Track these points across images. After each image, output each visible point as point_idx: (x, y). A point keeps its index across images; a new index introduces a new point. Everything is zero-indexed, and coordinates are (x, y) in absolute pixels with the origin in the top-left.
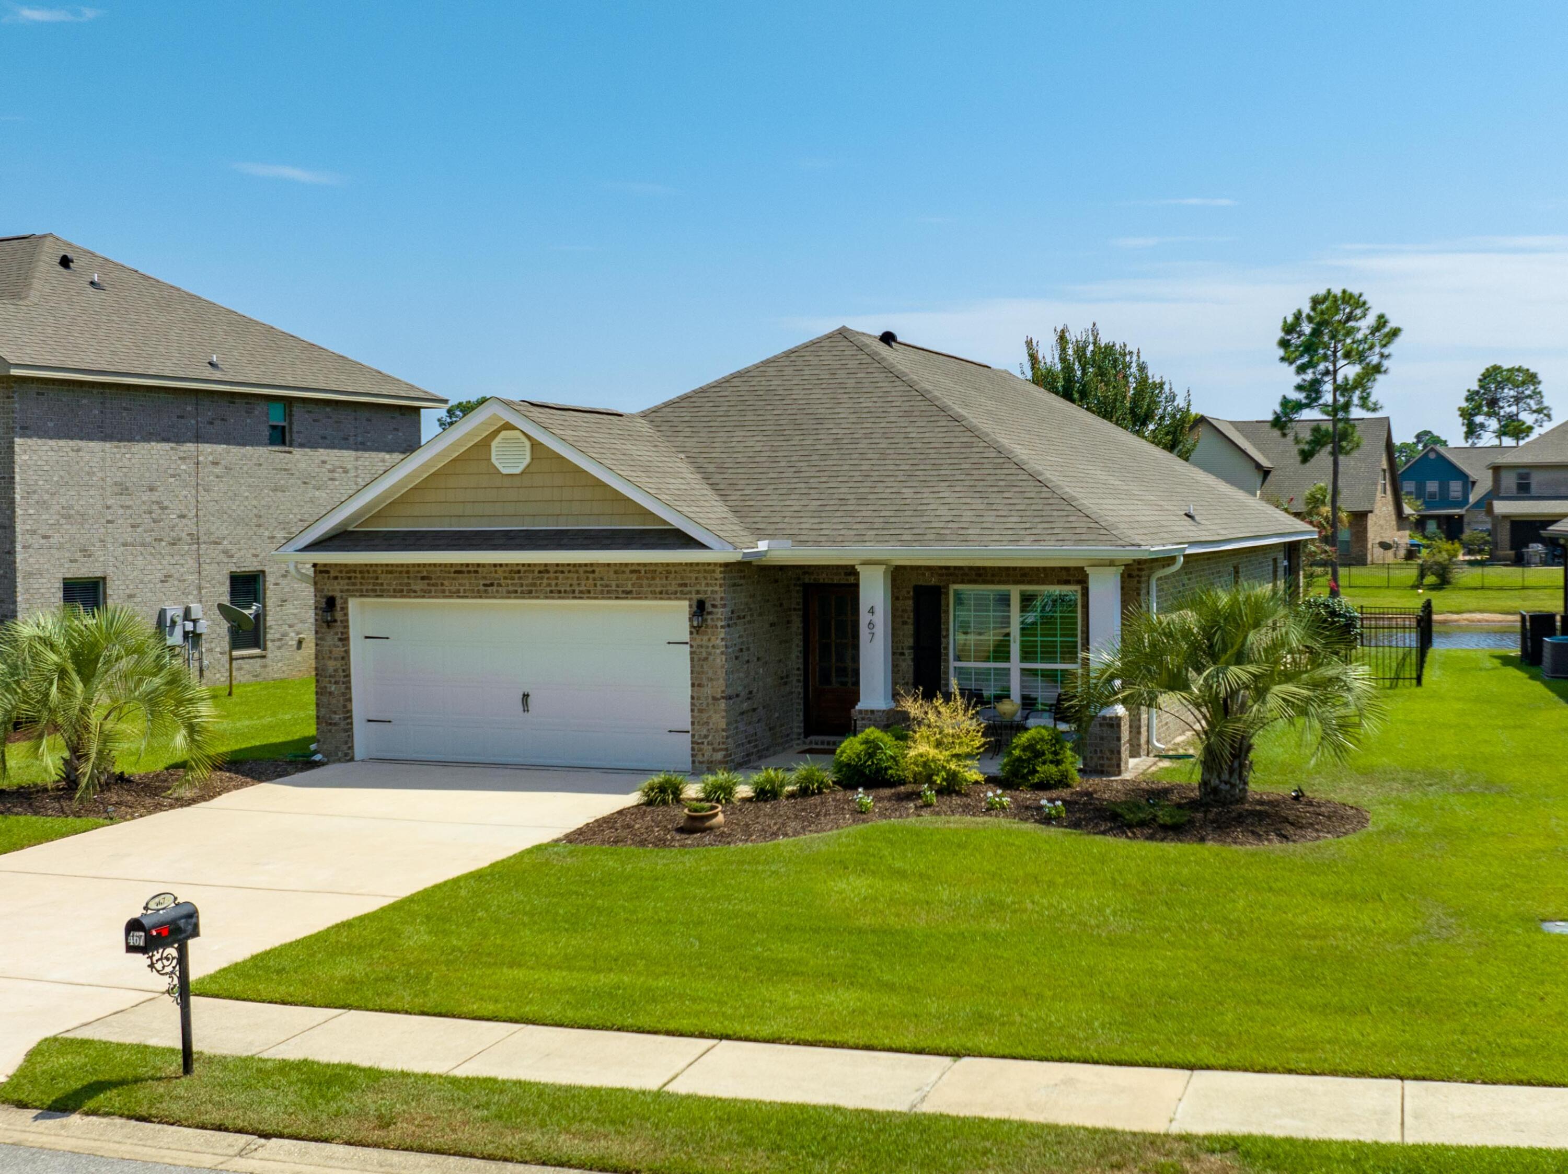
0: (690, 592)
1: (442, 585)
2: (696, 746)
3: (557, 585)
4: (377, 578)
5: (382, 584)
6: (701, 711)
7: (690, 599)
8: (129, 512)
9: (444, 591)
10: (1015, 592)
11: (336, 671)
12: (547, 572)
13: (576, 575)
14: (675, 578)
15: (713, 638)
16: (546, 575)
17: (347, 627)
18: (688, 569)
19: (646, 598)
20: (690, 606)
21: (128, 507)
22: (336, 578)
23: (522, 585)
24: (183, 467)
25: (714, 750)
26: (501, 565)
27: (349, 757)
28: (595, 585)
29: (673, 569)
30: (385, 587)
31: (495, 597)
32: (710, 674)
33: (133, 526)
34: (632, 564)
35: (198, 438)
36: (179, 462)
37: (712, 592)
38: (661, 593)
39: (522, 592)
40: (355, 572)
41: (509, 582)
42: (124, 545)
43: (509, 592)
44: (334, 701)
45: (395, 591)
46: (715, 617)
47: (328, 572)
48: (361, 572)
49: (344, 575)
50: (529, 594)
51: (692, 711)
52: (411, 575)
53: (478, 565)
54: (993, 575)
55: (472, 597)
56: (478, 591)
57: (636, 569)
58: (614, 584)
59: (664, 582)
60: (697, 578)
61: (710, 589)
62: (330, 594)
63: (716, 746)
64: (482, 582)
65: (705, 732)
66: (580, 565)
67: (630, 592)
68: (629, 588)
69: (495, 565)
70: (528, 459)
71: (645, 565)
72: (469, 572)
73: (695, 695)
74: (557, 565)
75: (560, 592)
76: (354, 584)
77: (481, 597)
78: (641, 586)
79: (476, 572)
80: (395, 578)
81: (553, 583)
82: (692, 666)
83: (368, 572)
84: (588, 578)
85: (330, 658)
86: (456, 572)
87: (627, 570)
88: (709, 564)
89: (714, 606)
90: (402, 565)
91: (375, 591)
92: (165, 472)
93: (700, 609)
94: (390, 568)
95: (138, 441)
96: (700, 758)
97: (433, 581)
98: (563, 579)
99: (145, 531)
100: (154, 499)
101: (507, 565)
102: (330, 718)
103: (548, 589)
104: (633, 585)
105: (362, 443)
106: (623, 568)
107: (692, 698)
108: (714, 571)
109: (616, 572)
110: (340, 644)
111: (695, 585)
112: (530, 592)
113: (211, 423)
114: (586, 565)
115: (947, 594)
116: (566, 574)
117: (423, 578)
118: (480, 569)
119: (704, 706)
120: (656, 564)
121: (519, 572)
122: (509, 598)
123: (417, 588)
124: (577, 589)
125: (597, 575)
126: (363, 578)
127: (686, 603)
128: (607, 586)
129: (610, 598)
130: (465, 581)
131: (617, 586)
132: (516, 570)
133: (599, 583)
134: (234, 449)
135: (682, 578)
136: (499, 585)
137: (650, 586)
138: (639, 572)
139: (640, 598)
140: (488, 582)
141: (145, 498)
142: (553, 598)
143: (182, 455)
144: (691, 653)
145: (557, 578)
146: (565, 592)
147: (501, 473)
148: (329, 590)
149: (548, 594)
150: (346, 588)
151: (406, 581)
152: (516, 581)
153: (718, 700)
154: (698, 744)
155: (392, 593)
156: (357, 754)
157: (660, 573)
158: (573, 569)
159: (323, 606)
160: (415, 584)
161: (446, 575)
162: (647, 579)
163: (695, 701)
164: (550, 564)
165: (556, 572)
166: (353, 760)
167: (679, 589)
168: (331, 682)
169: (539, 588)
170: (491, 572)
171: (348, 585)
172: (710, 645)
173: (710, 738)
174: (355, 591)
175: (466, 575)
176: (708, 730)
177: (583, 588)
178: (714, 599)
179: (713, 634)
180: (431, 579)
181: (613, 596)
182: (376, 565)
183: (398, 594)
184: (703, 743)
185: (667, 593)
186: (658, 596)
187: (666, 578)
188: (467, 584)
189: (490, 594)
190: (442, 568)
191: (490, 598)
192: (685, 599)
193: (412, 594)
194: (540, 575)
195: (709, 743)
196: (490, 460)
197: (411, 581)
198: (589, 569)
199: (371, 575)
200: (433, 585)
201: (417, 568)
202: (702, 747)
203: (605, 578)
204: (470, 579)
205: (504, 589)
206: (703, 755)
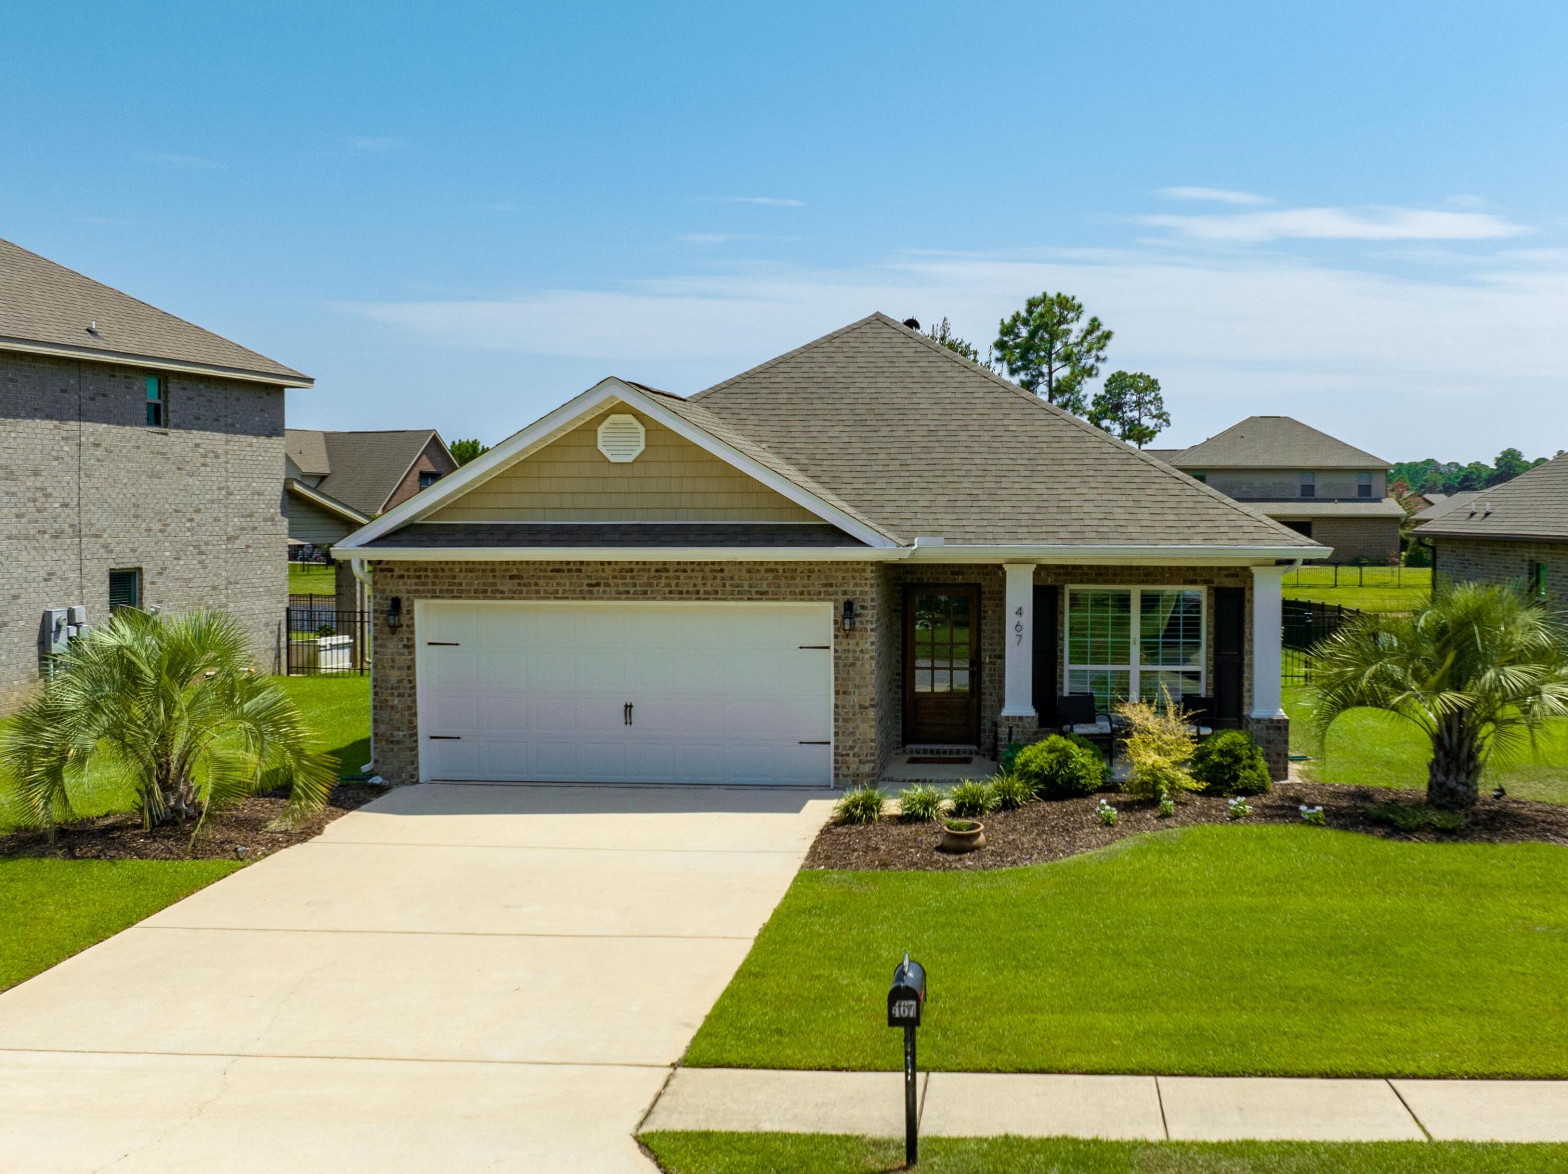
0: (836, 593)
1: (536, 584)
2: (840, 758)
3: (677, 585)
4: (454, 577)
5: (460, 584)
6: (846, 720)
7: (836, 601)
8: (14, 499)
9: (538, 592)
10: (1136, 592)
11: (400, 681)
12: (667, 570)
13: (700, 575)
14: (819, 577)
15: (862, 642)
16: (664, 575)
17: (413, 632)
18: (834, 567)
19: (784, 599)
20: (836, 608)
21: (14, 494)
22: (402, 577)
23: (635, 585)
24: (66, 449)
25: (860, 762)
26: (609, 563)
27: (413, 779)
28: (724, 585)
29: (816, 568)
30: (464, 587)
31: (602, 599)
32: (857, 681)
33: (18, 516)
34: (769, 562)
35: (81, 416)
36: (62, 443)
37: (862, 593)
38: (802, 593)
39: (635, 593)
40: (426, 570)
41: (619, 581)
42: (9, 537)
43: (619, 593)
44: (398, 716)
45: (476, 591)
46: (864, 619)
47: (391, 570)
48: (433, 570)
49: (411, 573)
50: (644, 595)
51: (836, 720)
52: (496, 574)
53: (582, 563)
54: (1115, 575)
55: (573, 599)
56: (581, 592)
57: (772, 568)
58: (746, 583)
59: (806, 581)
60: (843, 578)
61: (860, 589)
62: (394, 595)
63: (863, 757)
64: (586, 582)
65: (850, 743)
66: (706, 563)
67: (766, 593)
68: (764, 588)
69: (602, 563)
70: (642, 447)
71: (783, 563)
72: (570, 571)
73: (840, 703)
74: (679, 563)
75: (681, 592)
76: (424, 584)
77: (584, 598)
78: (779, 586)
79: (579, 570)
80: (477, 578)
81: (673, 582)
82: (837, 672)
83: (443, 570)
84: (715, 578)
85: (393, 667)
86: (552, 571)
87: (762, 568)
88: (859, 563)
89: (863, 607)
90: (486, 563)
91: (447, 591)
92: (49, 454)
93: (848, 610)
94: (471, 566)
95: (23, 418)
96: (844, 771)
97: (523, 582)
98: (686, 578)
99: (29, 522)
100: (38, 484)
101: (617, 563)
102: (392, 735)
103: (667, 589)
104: (769, 585)
105: (233, 425)
106: (758, 567)
107: (836, 706)
108: (864, 570)
109: (749, 571)
110: (406, 651)
111: (841, 585)
112: (645, 593)
113: (93, 399)
114: (713, 563)
115: (1063, 594)
116: (689, 573)
117: (512, 577)
118: (584, 568)
119: (850, 716)
120: (797, 563)
121: (632, 570)
122: (619, 599)
123: (505, 588)
124: (702, 589)
125: (726, 574)
126: (436, 577)
127: (830, 605)
128: (738, 586)
129: (741, 599)
130: (566, 581)
131: (750, 586)
132: (627, 569)
133: (728, 583)
134: (114, 429)
135: (827, 578)
136: (607, 585)
137: (789, 586)
138: (777, 571)
139: (777, 600)
140: (594, 582)
141: (29, 484)
142: (672, 599)
143: (65, 434)
144: (836, 658)
145: (678, 578)
146: (688, 592)
147: (609, 461)
148: (392, 590)
149: (667, 595)
150: (414, 588)
151: (491, 580)
152: (628, 581)
153: (866, 708)
154: (842, 755)
155: (472, 594)
156: (423, 775)
157: (802, 572)
158: (697, 568)
159: (386, 609)
160: (502, 584)
161: (541, 574)
162: (786, 578)
163: (840, 710)
164: (670, 562)
165: (676, 571)
166: (417, 782)
167: (823, 589)
168: (392, 695)
169: (655, 588)
170: (597, 571)
171: (416, 584)
172: (858, 649)
173: (856, 749)
174: (423, 591)
175: (566, 574)
176: (855, 741)
177: (709, 588)
178: (864, 601)
179: (862, 637)
180: (522, 578)
181: (746, 597)
182: (453, 562)
183: (481, 595)
184: (848, 755)
185: (809, 593)
186: (799, 597)
187: (809, 577)
188: (568, 584)
189: (595, 596)
190: (537, 566)
191: (596, 599)
192: (830, 600)
193: (499, 595)
194: (657, 574)
195: (854, 755)
196: (596, 446)
197: (498, 581)
198: (717, 567)
199: (447, 573)
200: (525, 585)
201: (504, 567)
202: (847, 758)
203: (736, 577)
204: (571, 578)
205: (613, 590)
206: (848, 768)
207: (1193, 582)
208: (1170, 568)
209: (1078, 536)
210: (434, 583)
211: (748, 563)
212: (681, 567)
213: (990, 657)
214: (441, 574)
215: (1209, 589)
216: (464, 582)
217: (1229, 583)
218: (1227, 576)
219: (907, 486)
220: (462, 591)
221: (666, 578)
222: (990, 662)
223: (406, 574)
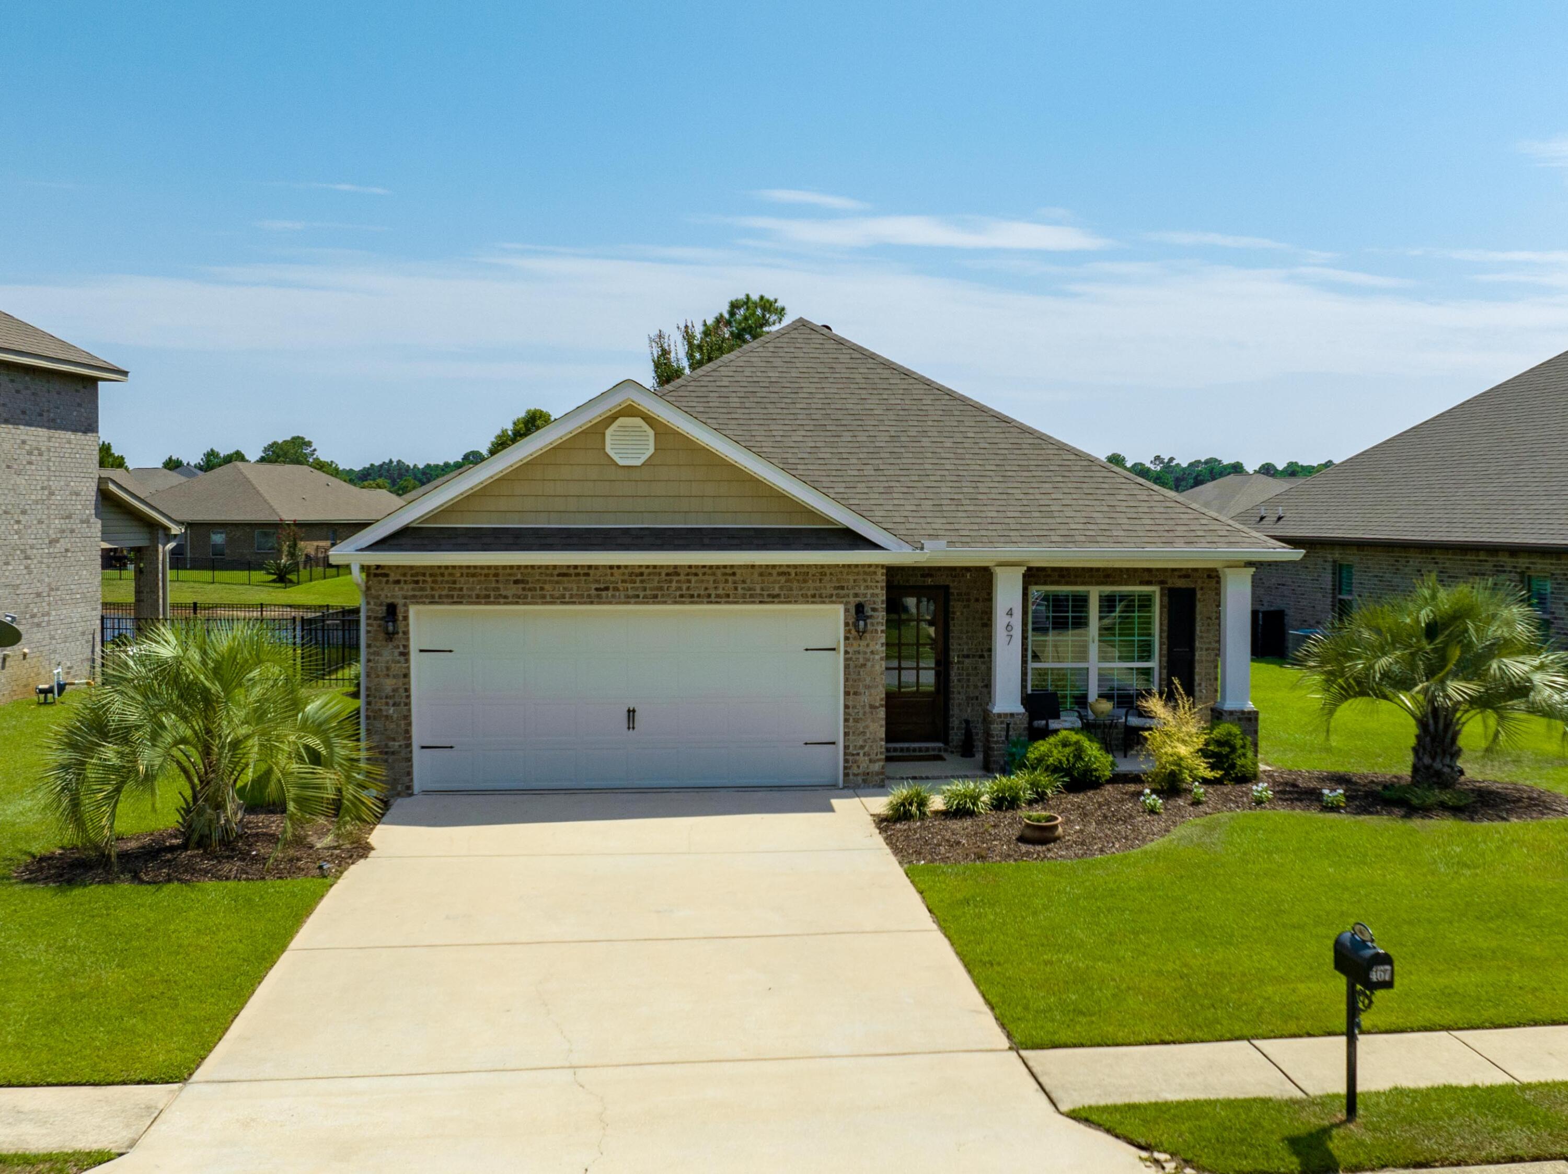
0: (848, 596)
1: (542, 589)
2: (850, 758)
3: (688, 589)
4: (454, 582)
5: (461, 589)
6: (856, 721)
7: (847, 603)
9: (544, 597)
10: (1095, 593)
11: (394, 690)
12: (678, 574)
13: (712, 578)
14: (831, 580)
15: (872, 644)
16: (675, 578)
17: (408, 639)
18: (845, 571)
19: (796, 602)
20: (847, 611)
22: (398, 582)
23: (645, 589)
25: (871, 761)
26: (619, 567)
27: (408, 791)
28: (736, 589)
29: (828, 572)
30: (465, 592)
31: (610, 603)
32: (868, 682)
34: (781, 566)
37: (873, 595)
38: (814, 596)
39: (645, 597)
40: (424, 575)
41: (629, 586)
43: (628, 597)
44: (393, 726)
45: (478, 596)
46: (875, 621)
47: (386, 575)
48: (431, 575)
49: (408, 578)
50: (654, 599)
51: (846, 720)
52: (500, 578)
53: (590, 567)
54: (1076, 576)
55: (580, 603)
56: (589, 596)
57: (784, 571)
58: (758, 587)
59: (818, 584)
60: (855, 581)
61: (870, 592)
62: (389, 601)
63: (873, 756)
64: (594, 586)
65: (861, 743)
66: (718, 567)
67: (778, 596)
68: (776, 591)
69: (611, 567)
70: (652, 450)
71: (795, 566)
72: (578, 575)
73: (850, 704)
74: (690, 567)
75: (692, 596)
76: (422, 589)
77: (592, 603)
78: (791, 589)
79: (587, 575)
80: (480, 582)
81: (684, 586)
82: (846, 673)
83: (442, 575)
84: (726, 581)
85: (388, 675)
86: (559, 575)
87: (774, 572)
88: (870, 566)
89: (874, 610)
90: (489, 567)
91: (447, 596)
93: (858, 613)
94: (472, 571)
96: (855, 770)
97: (527, 586)
98: (696, 582)
101: (626, 567)
102: (387, 746)
103: (678, 593)
104: (781, 588)
105: (53, 420)
106: (770, 570)
107: (846, 707)
108: (875, 573)
109: (761, 575)
110: (402, 659)
111: (853, 588)
112: (656, 596)
114: (725, 567)
115: (1027, 595)
117: (516, 582)
118: (592, 572)
119: (860, 715)
120: (809, 566)
121: (642, 574)
122: (629, 603)
123: (509, 593)
124: (713, 593)
125: (738, 577)
126: (434, 582)
127: (840, 608)
128: (750, 589)
129: (753, 602)
130: (573, 585)
131: (762, 589)
132: (637, 573)
133: (740, 586)
135: (838, 580)
136: (616, 589)
137: (801, 589)
138: (789, 574)
139: (789, 602)
140: (602, 586)
142: (683, 603)
144: (846, 660)
145: (689, 581)
146: (699, 596)
147: (617, 465)
148: (387, 597)
149: (678, 599)
150: (411, 593)
151: (494, 585)
152: (638, 585)
153: (876, 707)
154: (853, 755)
155: (474, 600)
156: (416, 788)
157: (813, 575)
158: (709, 571)
159: (380, 616)
160: (506, 589)
161: (548, 578)
162: (798, 581)
163: (851, 710)
164: (681, 566)
165: (688, 575)
166: (411, 795)
167: (835, 592)
168: (387, 704)
169: (666, 592)
170: (606, 575)
171: (413, 589)
172: (869, 650)
173: (866, 749)
174: (421, 597)
175: (573, 578)
176: (865, 741)
177: (720, 592)
178: (874, 603)
179: (872, 639)
180: (527, 582)
181: (757, 600)
182: (454, 567)
183: (483, 601)
184: (858, 754)
185: (821, 596)
186: (810, 600)
187: (820, 580)
188: (575, 588)
189: (604, 600)
190: (543, 570)
191: (604, 603)
192: (841, 603)
193: (502, 600)
194: (668, 578)
195: (864, 754)
196: (604, 449)
197: (501, 586)
198: (729, 571)
199: (446, 578)
200: (530, 590)
201: (508, 571)
202: (857, 758)
203: (748, 581)
204: (579, 582)
205: (622, 594)
206: (858, 767)
207: (1149, 583)
208: (1128, 570)
209: (1068, 539)
210: (432, 589)
211: (761, 566)
212: (693, 571)
213: (958, 657)
214: (440, 579)
215: (1162, 589)
216: (465, 587)
217: (1181, 583)
218: (1180, 577)
219: (888, 491)
220: (462, 597)
221: (678, 582)
222: (959, 662)
223: (402, 579)
